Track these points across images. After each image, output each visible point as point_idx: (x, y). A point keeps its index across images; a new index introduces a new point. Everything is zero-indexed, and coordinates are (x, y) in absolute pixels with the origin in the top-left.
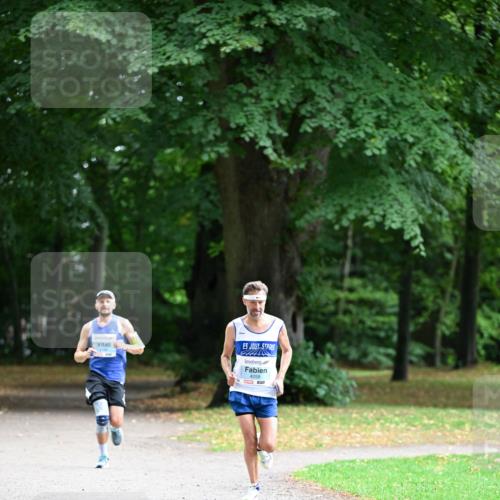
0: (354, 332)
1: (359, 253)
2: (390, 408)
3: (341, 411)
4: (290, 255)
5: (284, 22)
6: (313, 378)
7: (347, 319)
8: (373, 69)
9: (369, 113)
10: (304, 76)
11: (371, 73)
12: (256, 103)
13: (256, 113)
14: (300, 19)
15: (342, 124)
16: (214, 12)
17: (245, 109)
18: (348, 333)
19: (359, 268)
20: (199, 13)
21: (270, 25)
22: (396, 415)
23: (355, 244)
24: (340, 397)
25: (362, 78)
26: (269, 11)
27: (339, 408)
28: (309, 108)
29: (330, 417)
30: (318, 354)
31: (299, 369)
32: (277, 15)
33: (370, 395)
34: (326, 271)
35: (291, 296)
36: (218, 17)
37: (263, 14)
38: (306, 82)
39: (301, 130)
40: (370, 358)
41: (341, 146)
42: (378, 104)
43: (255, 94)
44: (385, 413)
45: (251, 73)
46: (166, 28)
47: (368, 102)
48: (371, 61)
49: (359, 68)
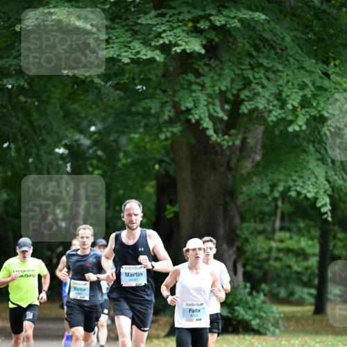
0: (283, 275)
2: (313, 337)
3: (273, 339)
4: (231, 213)
5: (223, 23)
6: (250, 312)
7: (278, 264)
8: (298, 61)
9: (297, 92)
10: (243, 67)
11: (297, 64)
12: (202, 90)
13: (202, 99)
14: (236, 20)
16: (168, 16)
17: (194, 95)
18: (278, 276)
19: (287, 224)
20: (157, 16)
21: (213, 27)
22: (317, 342)
24: (272, 329)
25: (290, 68)
26: (211, 15)
27: (271, 337)
28: (247, 93)
29: (264, 344)
30: (254, 293)
31: (238, 305)
32: (217, 18)
33: (295, 325)
34: (260, 227)
35: (232, 246)
36: (171, 19)
37: (207, 17)
38: (245, 72)
39: (241, 111)
40: (296, 297)
42: (303, 86)
43: (202, 83)
44: (308, 341)
45: (199, 65)
46: (131, 29)
47: (296, 84)
48: (297, 55)
49: (288, 60)
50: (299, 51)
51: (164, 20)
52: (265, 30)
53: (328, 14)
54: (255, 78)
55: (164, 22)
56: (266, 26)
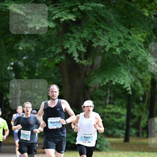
0: (110, 124)
1: (112, 96)
3: (105, 153)
5: (84, 8)
7: (108, 120)
9: (116, 40)
10: (93, 29)
12: (73, 40)
13: (73, 44)
14: (90, 7)
15: (107, 44)
16: (58, 6)
17: (70, 42)
18: (108, 125)
19: (112, 101)
20: (53, 7)
21: (79, 10)
22: (125, 155)
23: (110, 92)
24: (105, 148)
25: (113, 30)
26: (78, 5)
28: (95, 40)
29: (102, 155)
32: (81, 6)
33: (116, 147)
36: (60, 7)
37: (76, 6)
38: (94, 31)
40: (116, 134)
41: (107, 51)
42: (119, 38)
43: (74, 36)
44: (121, 154)
45: (72, 29)
47: (116, 37)
48: (117, 24)
50: (117, 22)
51: (57, 8)
52: (102, 13)
53: (131, 6)
54: (98, 33)
55: (57, 9)
56: (103, 11)
